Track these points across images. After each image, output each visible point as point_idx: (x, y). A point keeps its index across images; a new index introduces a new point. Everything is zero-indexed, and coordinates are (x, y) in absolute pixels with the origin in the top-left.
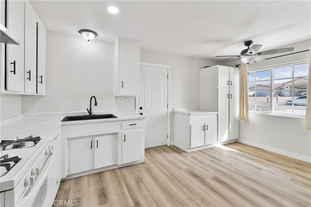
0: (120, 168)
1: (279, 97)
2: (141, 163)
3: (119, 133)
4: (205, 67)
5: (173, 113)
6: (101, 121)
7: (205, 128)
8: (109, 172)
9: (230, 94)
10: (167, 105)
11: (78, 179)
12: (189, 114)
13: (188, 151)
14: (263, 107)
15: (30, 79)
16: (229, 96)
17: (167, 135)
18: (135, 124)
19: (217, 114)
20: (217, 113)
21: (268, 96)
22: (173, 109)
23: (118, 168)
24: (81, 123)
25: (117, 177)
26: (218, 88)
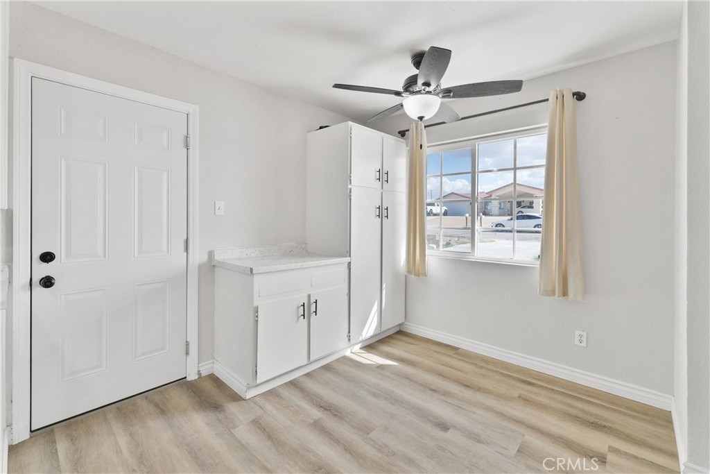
1: (483, 216)
4: (321, 128)
5: (211, 267)
7: (308, 310)
9: (385, 207)
10: (187, 241)
12: (251, 270)
13: (249, 395)
14: (459, 237)
16: (382, 213)
17: (187, 344)
19: (346, 265)
20: (348, 259)
21: (467, 215)
22: (211, 254)
26: (351, 190)
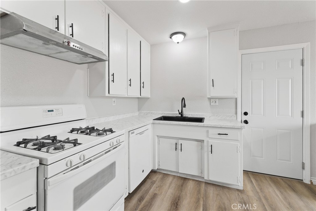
0: (207, 183)
2: (238, 190)
3: (205, 141)
6: (184, 124)
8: (194, 182)
10: (302, 112)
11: (166, 175)
15: (130, 85)
17: (303, 163)
18: (226, 134)
23: (206, 182)
24: (166, 123)
25: (199, 192)
